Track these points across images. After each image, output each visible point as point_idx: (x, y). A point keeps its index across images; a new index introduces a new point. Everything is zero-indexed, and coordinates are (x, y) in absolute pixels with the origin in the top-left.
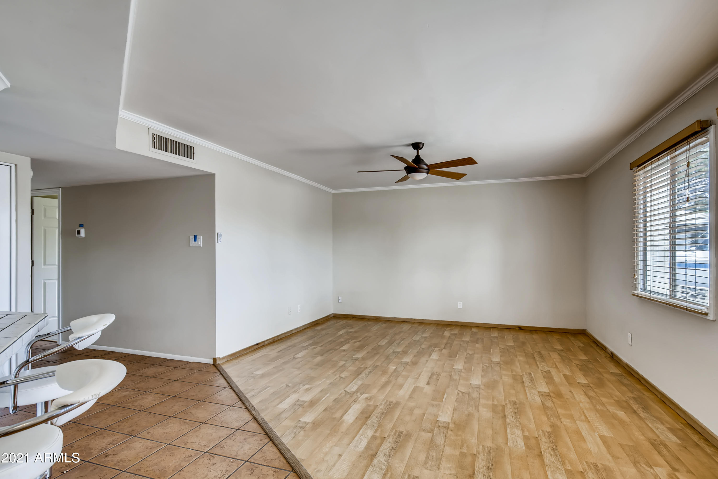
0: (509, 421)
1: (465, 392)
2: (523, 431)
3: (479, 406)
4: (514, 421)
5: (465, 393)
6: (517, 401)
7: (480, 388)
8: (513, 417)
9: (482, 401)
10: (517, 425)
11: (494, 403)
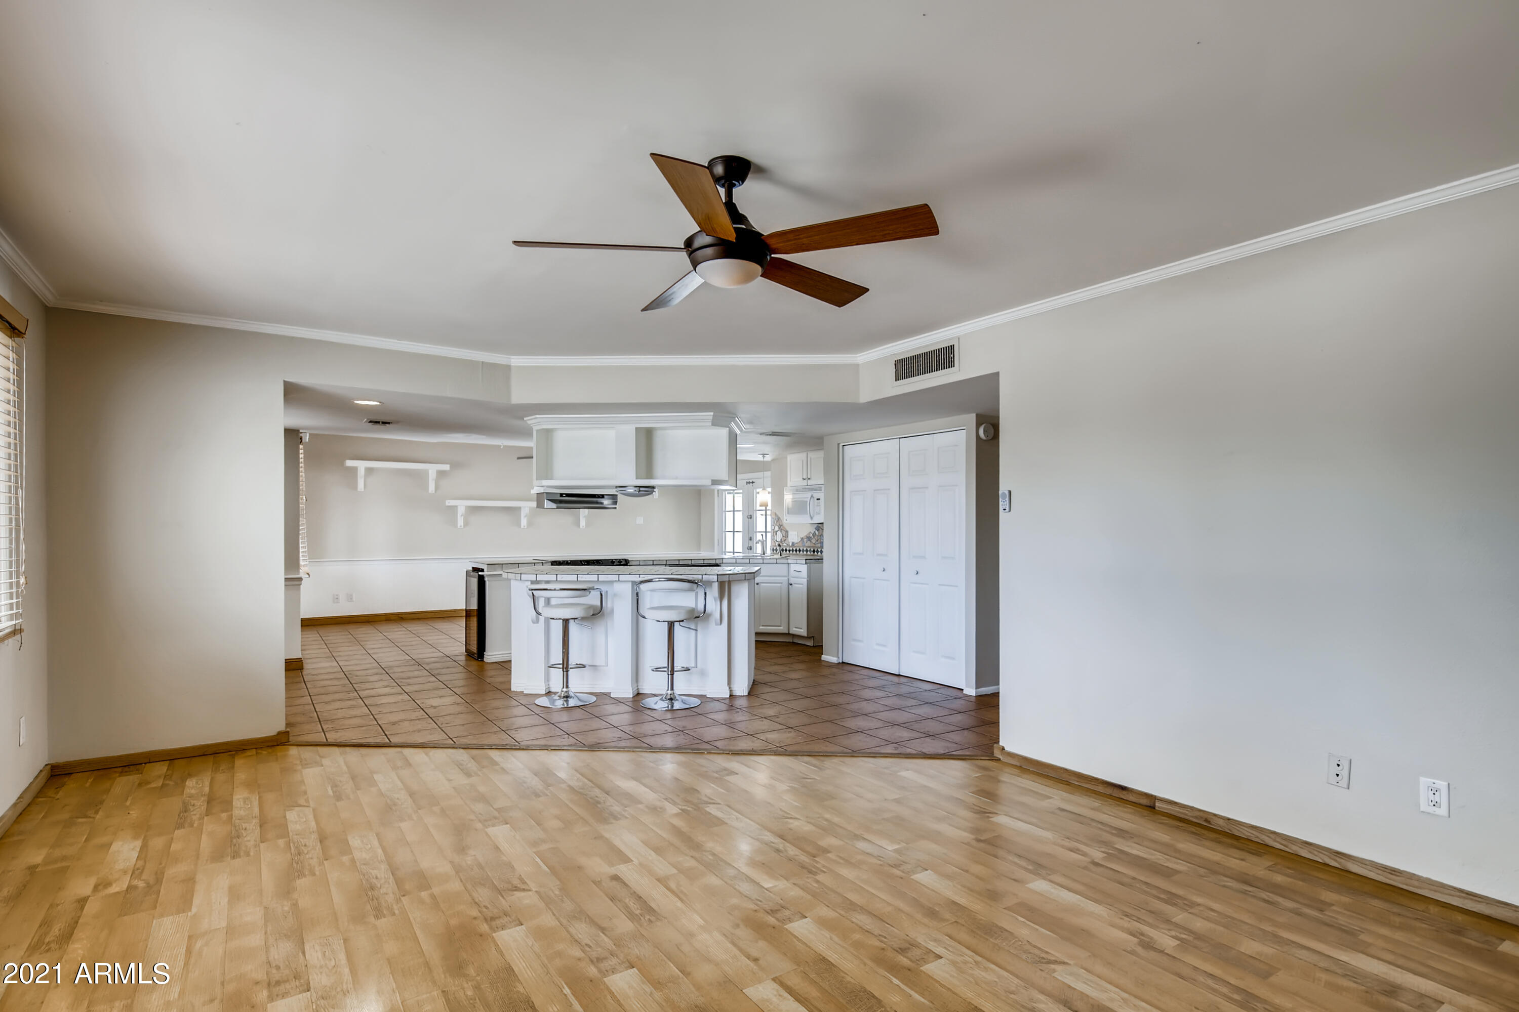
0: (382, 867)
1: (511, 893)
2: (353, 861)
3: (457, 873)
4: (371, 871)
5: (509, 890)
6: (372, 919)
7: (486, 920)
8: (377, 878)
9: (455, 886)
10: (364, 867)
11: (429, 892)
